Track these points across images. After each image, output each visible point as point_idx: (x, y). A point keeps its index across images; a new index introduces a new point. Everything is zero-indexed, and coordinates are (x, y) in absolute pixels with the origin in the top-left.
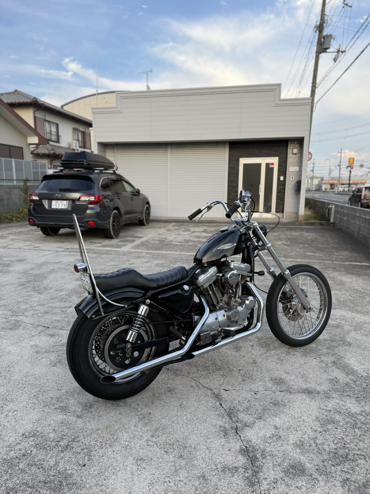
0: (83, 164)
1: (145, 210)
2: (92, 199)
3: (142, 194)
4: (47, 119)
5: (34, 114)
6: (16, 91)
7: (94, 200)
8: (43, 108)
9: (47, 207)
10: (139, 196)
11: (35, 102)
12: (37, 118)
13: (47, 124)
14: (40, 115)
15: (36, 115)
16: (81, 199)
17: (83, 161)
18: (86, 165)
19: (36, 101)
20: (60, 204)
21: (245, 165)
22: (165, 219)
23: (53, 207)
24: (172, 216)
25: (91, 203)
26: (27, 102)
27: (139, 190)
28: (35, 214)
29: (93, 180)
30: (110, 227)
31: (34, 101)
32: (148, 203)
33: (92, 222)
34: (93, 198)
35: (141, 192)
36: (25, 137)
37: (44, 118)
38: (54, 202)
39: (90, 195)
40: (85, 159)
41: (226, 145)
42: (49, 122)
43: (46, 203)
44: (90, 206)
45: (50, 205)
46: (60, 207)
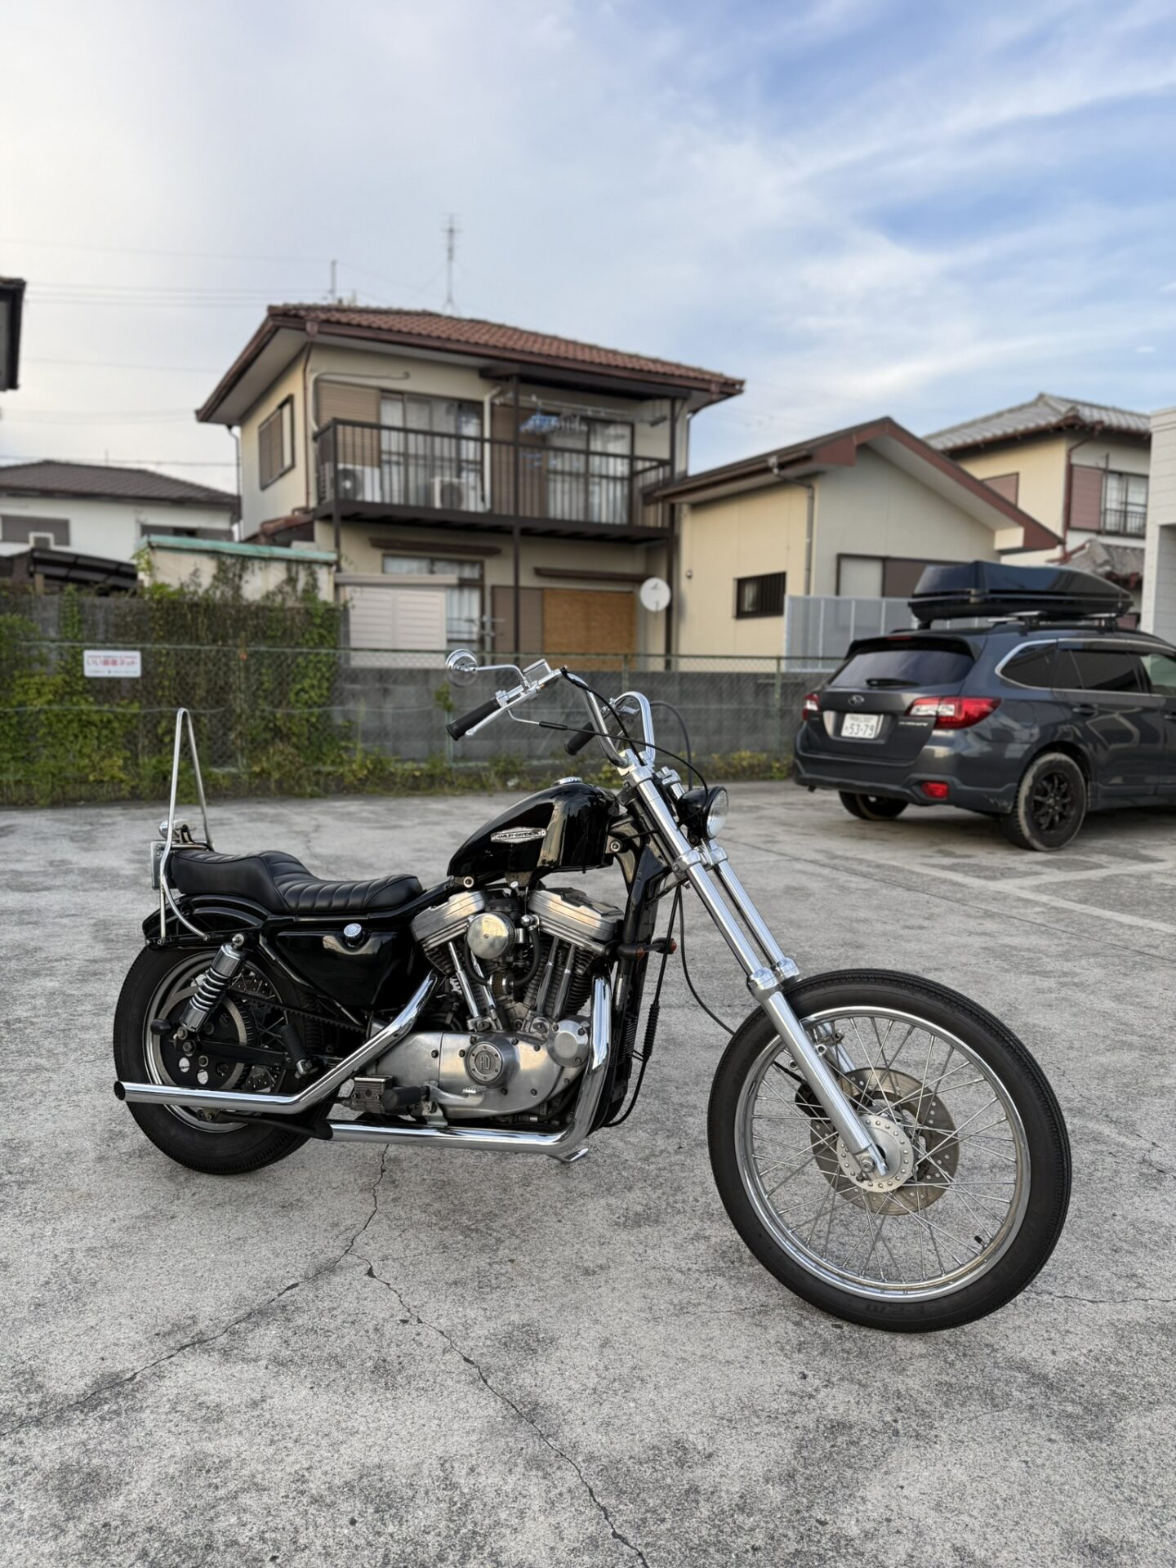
0: (967, 601)
2: (948, 710)
4: (1113, 466)
5: (1069, 457)
7: (951, 713)
8: (1096, 433)
9: (830, 731)
11: (1070, 422)
12: (1075, 468)
13: (1112, 484)
14: (1089, 457)
15: (1075, 460)
16: (914, 711)
17: (969, 593)
18: (975, 604)
19: (1076, 417)
20: (863, 726)
23: (845, 733)
25: (940, 722)
26: (1050, 424)
28: (805, 751)
29: (975, 656)
30: (1016, 806)
31: (1066, 419)
33: (937, 785)
34: (952, 707)
36: (990, 532)
37: (1102, 465)
38: (849, 719)
39: (942, 698)
40: (976, 586)
42: (1120, 474)
43: (829, 718)
44: (937, 733)
45: (838, 726)
46: (861, 735)
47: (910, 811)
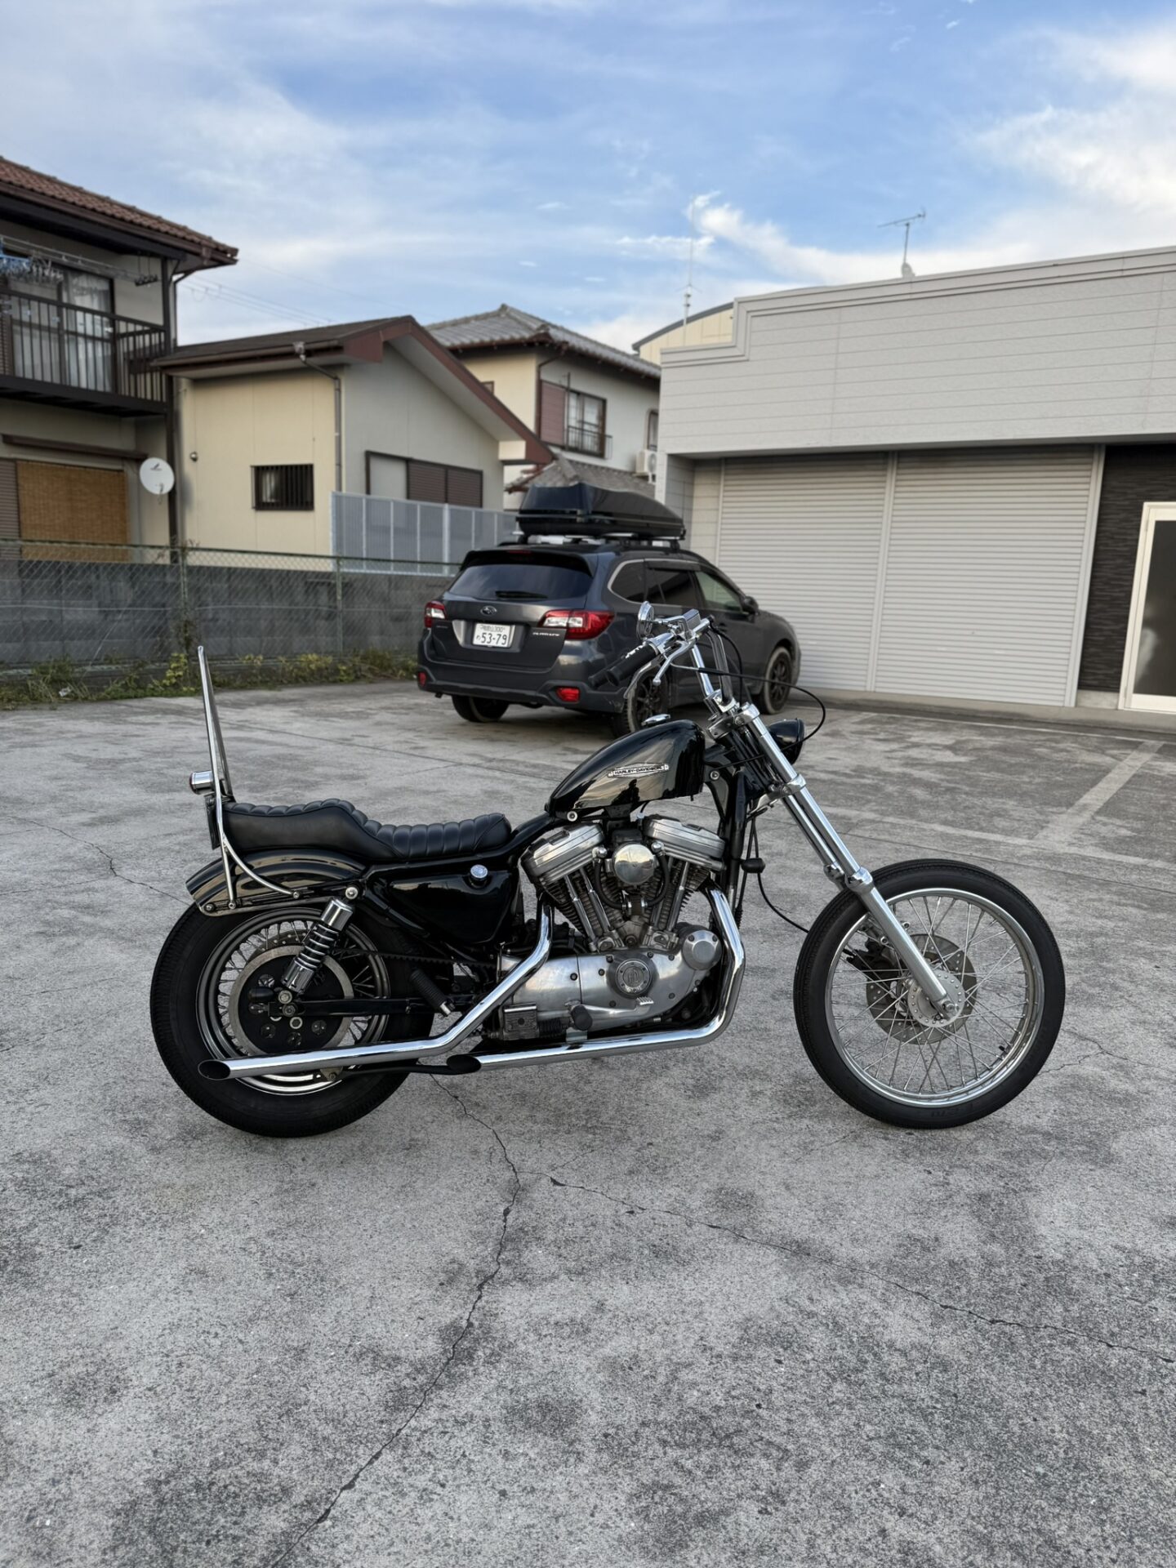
0: (573, 521)
1: (771, 665)
2: (577, 622)
3: (765, 613)
4: (575, 386)
5: (539, 373)
6: (504, 307)
7: (580, 625)
8: (563, 353)
9: (461, 639)
10: (753, 621)
11: (542, 339)
12: (544, 384)
13: (573, 401)
14: (555, 375)
15: (544, 377)
16: (546, 623)
17: (575, 513)
18: (581, 523)
19: (547, 335)
20: (495, 635)
21: (1161, 527)
22: (852, 697)
23: (477, 641)
24: (878, 690)
25: (571, 633)
26: (523, 338)
27: (752, 602)
28: (433, 658)
29: (592, 570)
30: (626, 707)
31: (539, 335)
32: (788, 643)
33: (569, 690)
34: (581, 619)
35: (762, 606)
36: (493, 442)
37: (565, 383)
38: (479, 629)
39: (571, 613)
40: (581, 508)
41: (1096, 456)
42: (578, 394)
43: (459, 629)
44: (567, 642)
45: (470, 634)
46: (493, 643)
47: (513, 711)
